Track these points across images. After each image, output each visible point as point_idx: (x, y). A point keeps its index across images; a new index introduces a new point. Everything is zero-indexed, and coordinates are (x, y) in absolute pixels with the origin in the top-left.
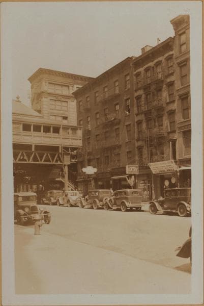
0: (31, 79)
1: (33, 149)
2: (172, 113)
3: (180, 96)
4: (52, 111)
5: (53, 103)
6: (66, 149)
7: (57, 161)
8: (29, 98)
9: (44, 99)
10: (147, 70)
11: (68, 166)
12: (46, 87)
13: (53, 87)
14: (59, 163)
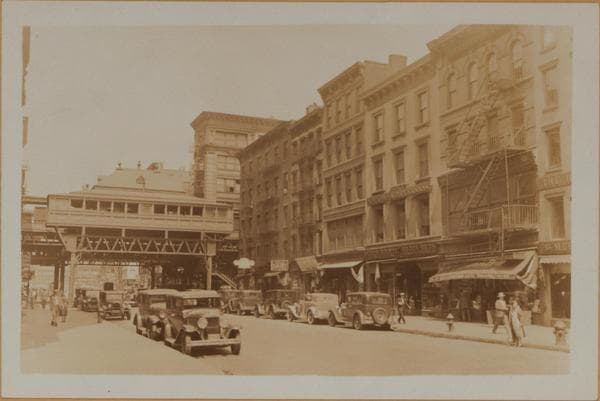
0: (195, 125)
1: (166, 237)
2: (320, 198)
3: (326, 179)
4: (221, 172)
5: (223, 160)
6: (210, 235)
7: (197, 251)
8: (191, 152)
9: (208, 156)
10: (302, 140)
11: (213, 258)
12: (212, 138)
13: (222, 136)
14: (201, 253)
